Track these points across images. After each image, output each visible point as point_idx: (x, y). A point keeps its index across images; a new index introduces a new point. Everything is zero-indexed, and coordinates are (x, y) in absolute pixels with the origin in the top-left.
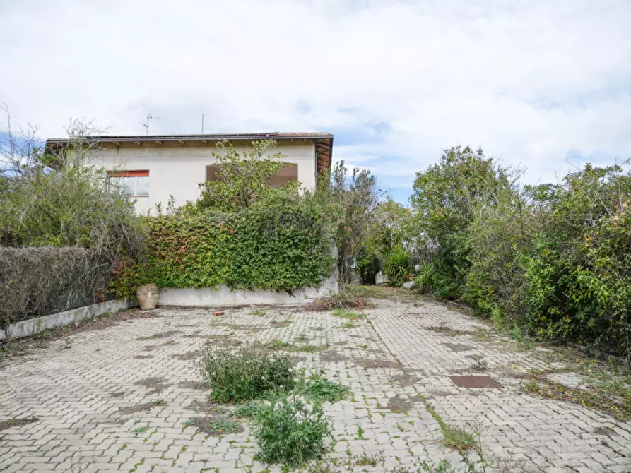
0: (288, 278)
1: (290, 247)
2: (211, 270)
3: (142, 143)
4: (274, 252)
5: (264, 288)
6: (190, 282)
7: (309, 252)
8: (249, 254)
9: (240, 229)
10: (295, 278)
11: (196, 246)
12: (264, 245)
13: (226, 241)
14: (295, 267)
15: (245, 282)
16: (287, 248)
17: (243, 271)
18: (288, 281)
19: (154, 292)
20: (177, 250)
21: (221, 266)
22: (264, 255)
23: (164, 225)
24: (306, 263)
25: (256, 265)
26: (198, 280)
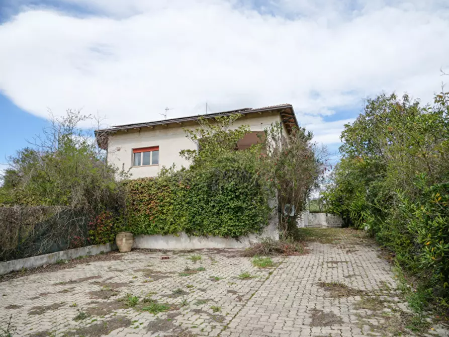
0: (232, 226)
1: (232, 199)
2: (172, 220)
3: (154, 127)
4: (221, 204)
5: (214, 235)
6: (157, 230)
7: (249, 203)
8: (202, 207)
9: (194, 185)
10: (238, 226)
11: (162, 200)
12: (212, 198)
13: (184, 196)
14: (237, 216)
15: (199, 230)
16: (230, 200)
17: (196, 221)
18: (232, 228)
19: (127, 238)
20: (149, 204)
21: (180, 216)
22: (213, 207)
23: (140, 185)
24: (246, 213)
25: (207, 215)
26: (163, 229)
